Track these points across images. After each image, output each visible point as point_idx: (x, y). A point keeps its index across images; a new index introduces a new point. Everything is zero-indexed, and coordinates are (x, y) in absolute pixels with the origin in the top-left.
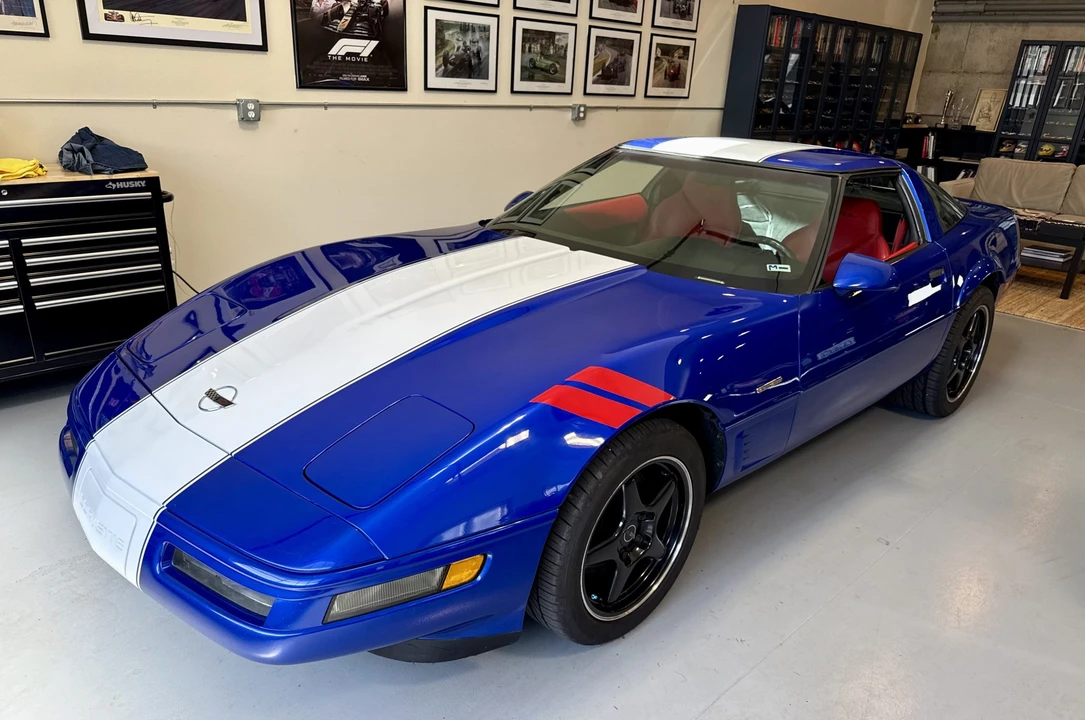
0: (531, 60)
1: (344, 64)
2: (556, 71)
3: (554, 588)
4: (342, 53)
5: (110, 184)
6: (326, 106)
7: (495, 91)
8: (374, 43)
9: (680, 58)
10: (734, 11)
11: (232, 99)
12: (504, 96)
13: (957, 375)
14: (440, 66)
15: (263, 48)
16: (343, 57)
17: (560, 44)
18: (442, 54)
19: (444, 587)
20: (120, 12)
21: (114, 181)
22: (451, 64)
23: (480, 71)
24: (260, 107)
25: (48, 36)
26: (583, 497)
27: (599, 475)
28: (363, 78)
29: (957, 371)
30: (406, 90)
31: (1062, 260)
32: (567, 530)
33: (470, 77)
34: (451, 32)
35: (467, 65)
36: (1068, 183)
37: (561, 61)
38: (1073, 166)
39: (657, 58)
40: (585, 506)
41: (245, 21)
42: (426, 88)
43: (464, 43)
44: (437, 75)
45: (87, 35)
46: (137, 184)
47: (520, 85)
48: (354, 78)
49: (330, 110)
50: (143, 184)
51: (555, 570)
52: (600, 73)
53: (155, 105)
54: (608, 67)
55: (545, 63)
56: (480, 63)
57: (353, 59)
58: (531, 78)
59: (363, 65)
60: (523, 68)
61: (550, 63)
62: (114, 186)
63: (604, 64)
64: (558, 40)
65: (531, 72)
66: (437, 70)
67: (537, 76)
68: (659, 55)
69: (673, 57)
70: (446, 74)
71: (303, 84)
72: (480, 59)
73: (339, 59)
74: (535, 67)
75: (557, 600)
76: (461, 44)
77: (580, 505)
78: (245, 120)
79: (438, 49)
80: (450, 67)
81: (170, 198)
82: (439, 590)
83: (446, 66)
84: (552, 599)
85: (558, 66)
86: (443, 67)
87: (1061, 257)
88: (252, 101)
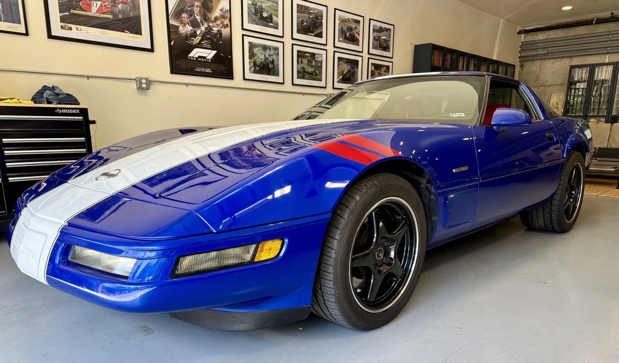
0: (303, 68)
1: (198, 62)
2: (316, 75)
3: (331, 275)
4: (197, 56)
5: (58, 110)
6: (187, 85)
7: (283, 83)
8: (214, 52)
9: (384, 72)
10: (412, 49)
11: (134, 77)
12: (288, 86)
13: (569, 206)
14: (252, 67)
15: (152, 50)
16: (197, 58)
17: (318, 60)
18: (253, 60)
19: (256, 260)
20: (70, 25)
21: (61, 109)
22: (258, 66)
23: (275, 71)
24: (149, 83)
25: (28, 35)
26: (348, 211)
27: (358, 198)
28: (208, 70)
29: (569, 203)
30: (233, 79)
31: (613, 170)
32: (338, 233)
33: (269, 74)
34: (257, 49)
35: (267, 68)
36: (609, 134)
37: (319, 69)
38: (610, 124)
39: (372, 71)
40: (349, 216)
41: (141, 35)
42: (244, 79)
43: (265, 56)
44: (250, 72)
45: (50, 36)
46: (74, 111)
47: (297, 81)
48: (203, 70)
49: (189, 87)
50: (78, 111)
51: (331, 261)
52: (341, 77)
53: (88, 77)
54: (345, 74)
55: (310, 70)
56: (274, 67)
57: (203, 60)
58: (303, 78)
59: (208, 64)
60: (298, 72)
61: (313, 70)
62: (60, 111)
63: (343, 72)
64: (317, 57)
65: (302, 74)
66: (250, 69)
67: (306, 76)
68: (373, 69)
69: (381, 71)
70: (255, 72)
71: (174, 70)
72: (274, 65)
73: (195, 59)
74: (305, 71)
75: (334, 285)
76: (263, 55)
77: (346, 216)
78: (140, 88)
79: (250, 58)
80: (257, 68)
81: (94, 122)
82: (252, 261)
83: (255, 67)
84: (331, 284)
85: (317, 72)
86: (253, 68)
87: (613, 168)
88: (145, 79)
